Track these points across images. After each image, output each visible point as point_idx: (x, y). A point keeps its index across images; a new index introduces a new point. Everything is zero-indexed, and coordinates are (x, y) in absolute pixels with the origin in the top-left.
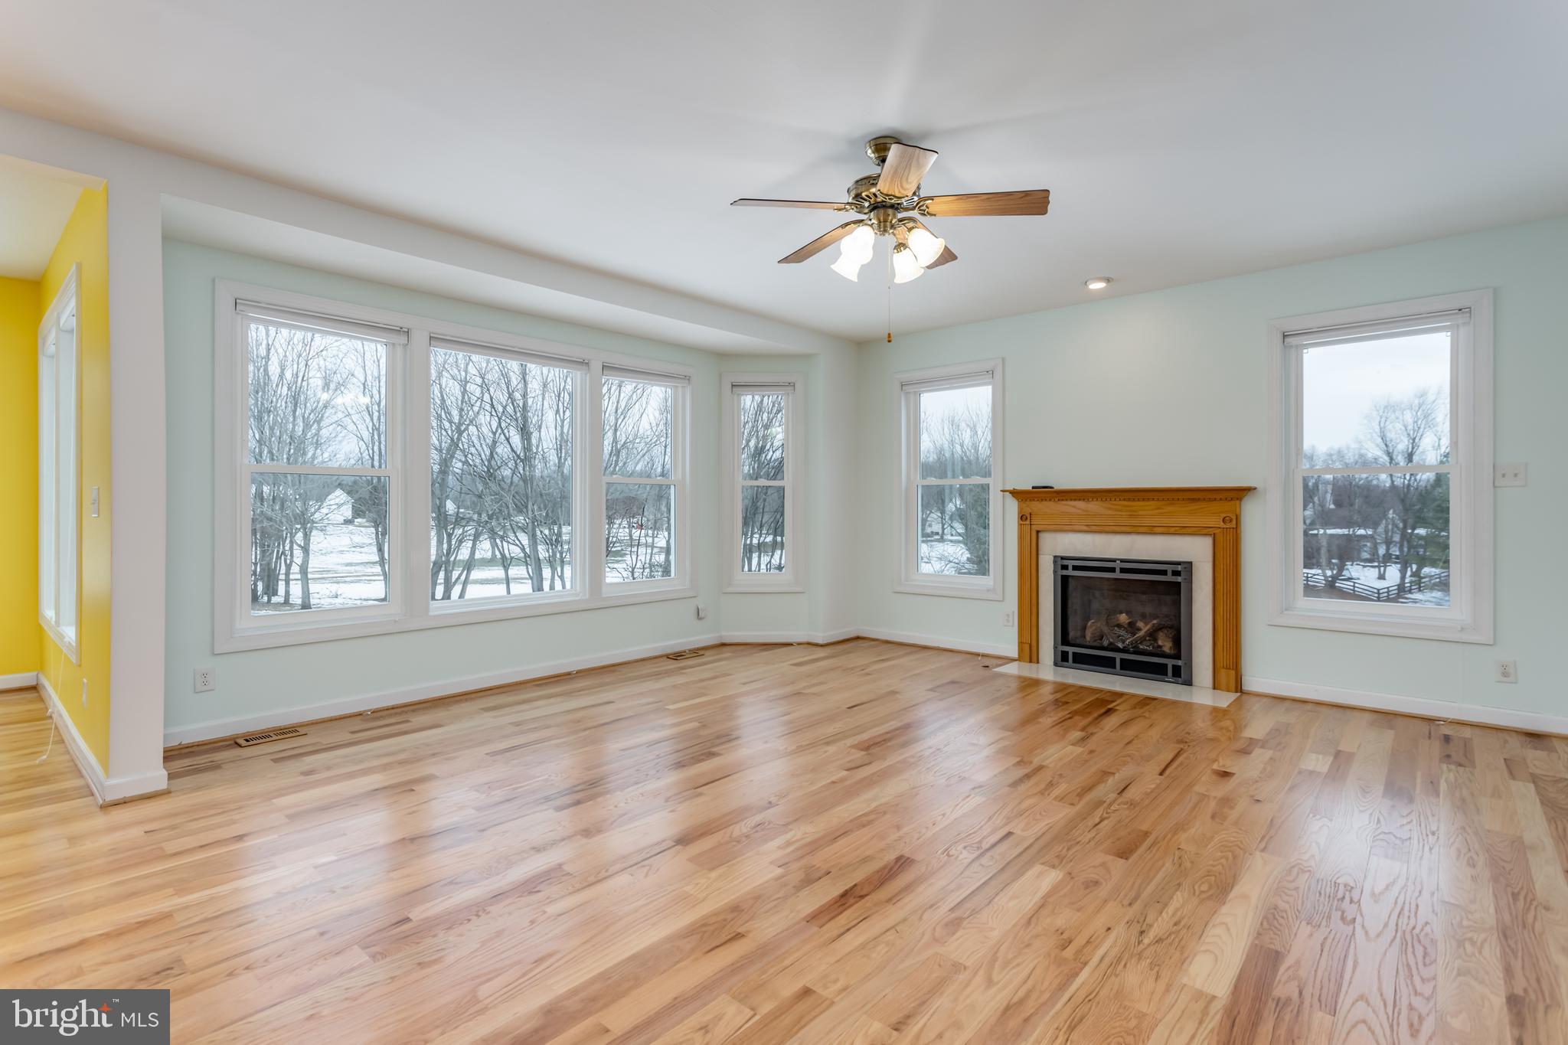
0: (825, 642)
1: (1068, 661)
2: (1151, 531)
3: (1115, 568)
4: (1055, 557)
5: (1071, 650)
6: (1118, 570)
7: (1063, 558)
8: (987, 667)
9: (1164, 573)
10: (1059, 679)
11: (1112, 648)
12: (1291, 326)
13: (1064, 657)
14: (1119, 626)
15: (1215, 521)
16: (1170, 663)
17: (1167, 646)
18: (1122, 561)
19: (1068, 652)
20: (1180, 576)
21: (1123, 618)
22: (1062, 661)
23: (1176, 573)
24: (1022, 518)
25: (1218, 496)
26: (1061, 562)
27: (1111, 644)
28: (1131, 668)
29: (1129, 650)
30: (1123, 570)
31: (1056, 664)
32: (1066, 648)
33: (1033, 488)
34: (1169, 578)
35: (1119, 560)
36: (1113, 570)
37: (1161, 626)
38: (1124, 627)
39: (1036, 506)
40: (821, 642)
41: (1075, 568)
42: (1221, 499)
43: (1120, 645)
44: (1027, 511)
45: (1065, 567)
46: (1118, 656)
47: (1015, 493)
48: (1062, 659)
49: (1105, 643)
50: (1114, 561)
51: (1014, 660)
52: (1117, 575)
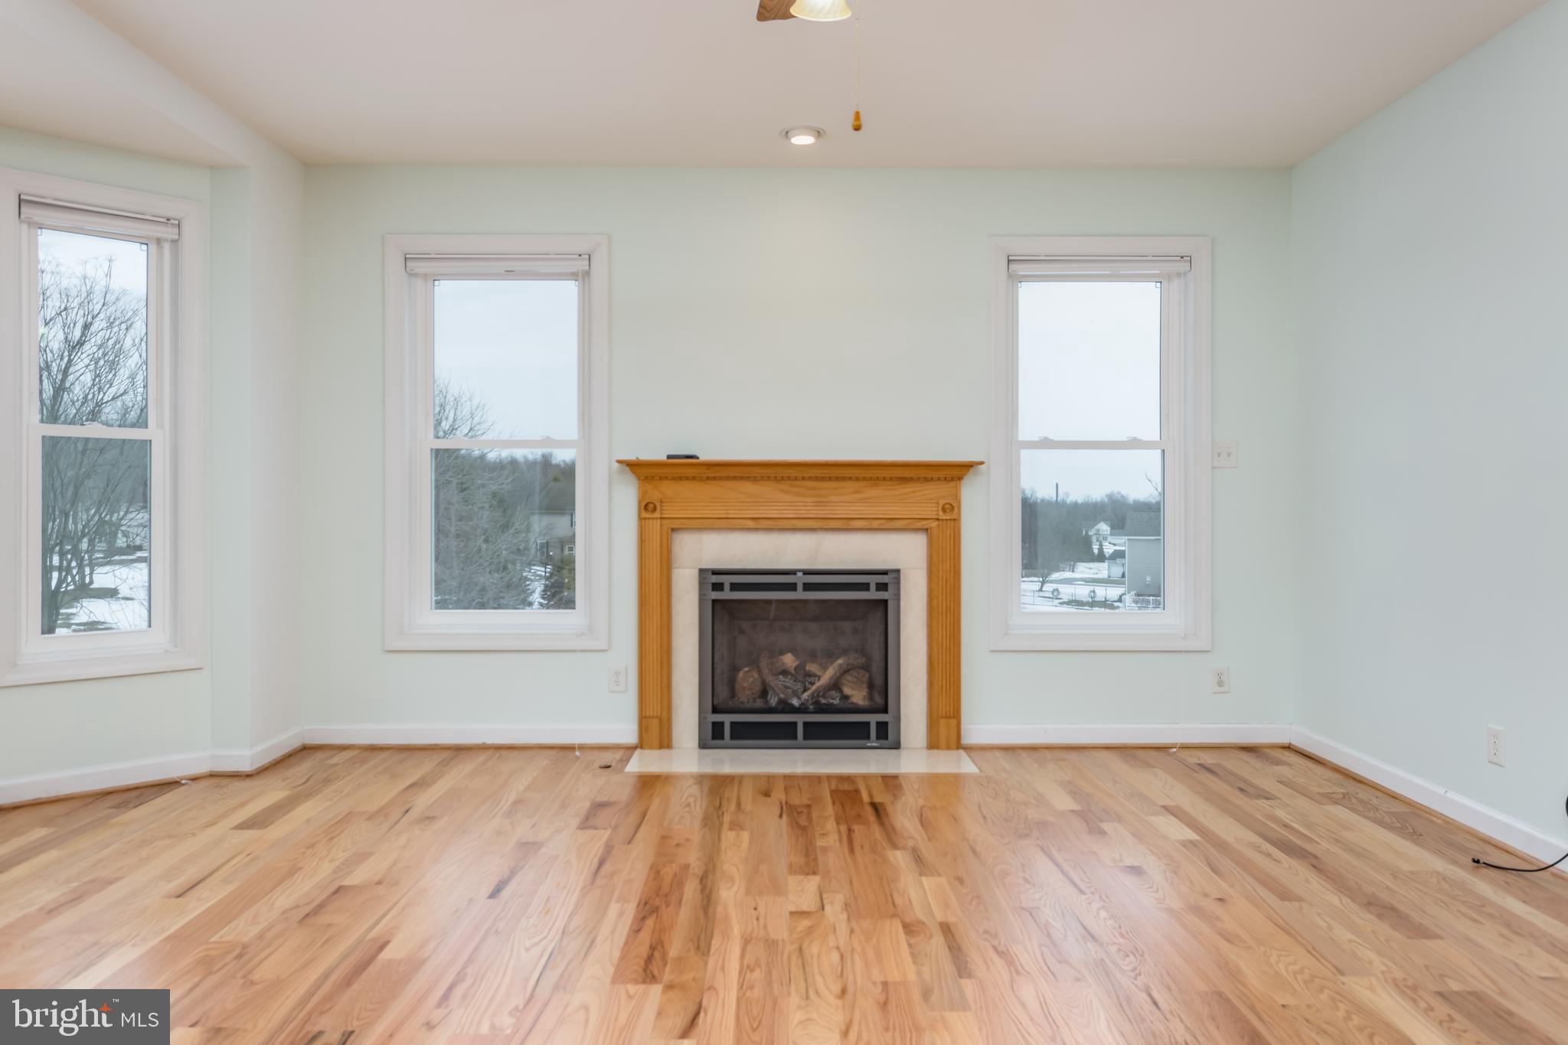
0: (254, 767)
1: (722, 738)
2: (846, 526)
3: (795, 584)
4: (701, 571)
5: (727, 719)
6: (800, 587)
7: (715, 572)
8: (609, 767)
9: (865, 587)
10: (709, 769)
11: (785, 707)
12: (1019, 248)
13: (717, 731)
14: (785, 672)
15: (929, 511)
16: (873, 719)
17: (858, 696)
18: (806, 573)
19: (722, 724)
20: (887, 590)
21: (789, 660)
22: (714, 737)
23: (882, 587)
24: (647, 507)
25: (935, 475)
26: (712, 579)
27: (781, 701)
28: (822, 734)
29: (807, 708)
30: (808, 587)
31: (703, 745)
32: (719, 718)
33: (669, 457)
34: (873, 594)
35: (800, 571)
36: (792, 587)
37: (849, 667)
38: (791, 674)
39: (669, 489)
40: (246, 767)
41: (734, 587)
42: (939, 479)
43: (795, 702)
44: (654, 495)
45: (718, 587)
46: (800, 719)
47: (634, 467)
48: (713, 736)
49: (773, 701)
50: (793, 572)
51: (635, 748)
52: (800, 594)
